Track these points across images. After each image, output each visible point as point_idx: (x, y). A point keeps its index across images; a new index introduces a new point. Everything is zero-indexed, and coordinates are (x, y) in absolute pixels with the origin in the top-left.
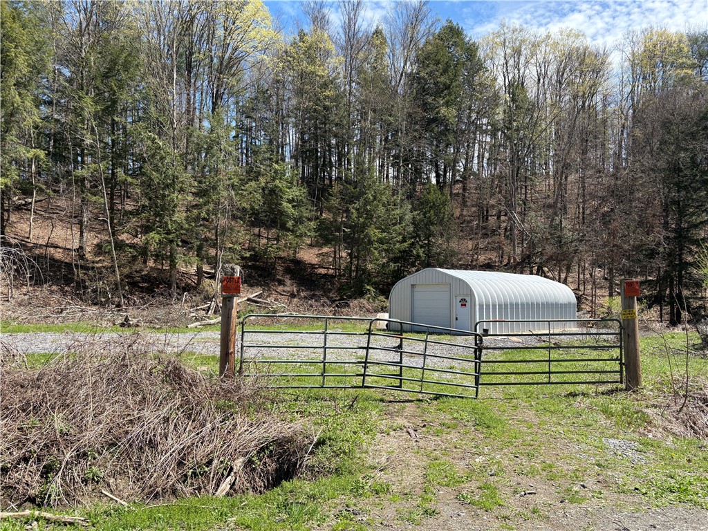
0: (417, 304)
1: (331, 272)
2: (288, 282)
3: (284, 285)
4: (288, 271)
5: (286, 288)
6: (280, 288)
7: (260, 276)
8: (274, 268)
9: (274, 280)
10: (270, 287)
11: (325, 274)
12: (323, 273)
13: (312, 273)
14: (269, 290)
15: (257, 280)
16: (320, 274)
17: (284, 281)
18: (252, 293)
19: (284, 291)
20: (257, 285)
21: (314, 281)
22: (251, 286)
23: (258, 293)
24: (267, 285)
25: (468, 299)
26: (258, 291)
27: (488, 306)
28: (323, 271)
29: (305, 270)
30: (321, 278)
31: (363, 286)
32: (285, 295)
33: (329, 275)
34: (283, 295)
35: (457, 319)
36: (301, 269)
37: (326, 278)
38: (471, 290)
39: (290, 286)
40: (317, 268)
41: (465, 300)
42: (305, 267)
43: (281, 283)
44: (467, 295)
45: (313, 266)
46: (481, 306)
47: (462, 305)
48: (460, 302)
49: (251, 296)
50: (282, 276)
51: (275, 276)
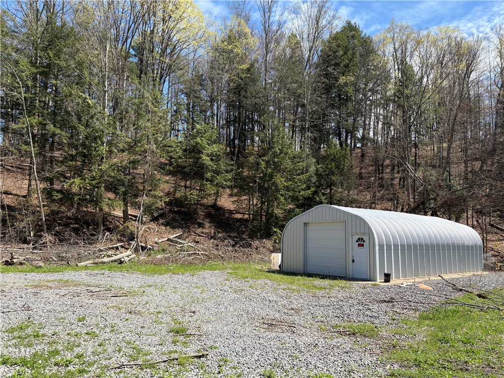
0: (310, 244)
1: (246, 216)
2: (207, 225)
3: (203, 227)
4: (208, 216)
5: (204, 231)
6: (199, 230)
7: (182, 220)
8: (196, 213)
9: (194, 223)
10: (190, 229)
11: (241, 219)
12: (239, 218)
13: (229, 218)
14: (189, 232)
15: (179, 223)
16: (236, 218)
17: (204, 224)
18: (173, 234)
19: (202, 233)
20: (178, 227)
21: (230, 224)
22: (173, 228)
23: (178, 234)
24: (188, 227)
25: (366, 238)
26: (179, 232)
27: (389, 246)
28: (239, 216)
29: (224, 215)
30: (237, 222)
31: (270, 229)
32: (203, 236)
33: (244, 220)
34: (201, 236)
35: (353, 261)
36: (220, 215)
37: (241, 222)
38: (369, 228)
39: (208, 228)
40: (234, 214)
41: (362, 239)
42: (224, 212)
43: (201, 225)
44: (364, 234)
45: (231, 212)
46: (381, 246)
47: (359, 245)
48: (357, 241)
49: (171, 237)
50: (202, 220)
51: (196, 219)
